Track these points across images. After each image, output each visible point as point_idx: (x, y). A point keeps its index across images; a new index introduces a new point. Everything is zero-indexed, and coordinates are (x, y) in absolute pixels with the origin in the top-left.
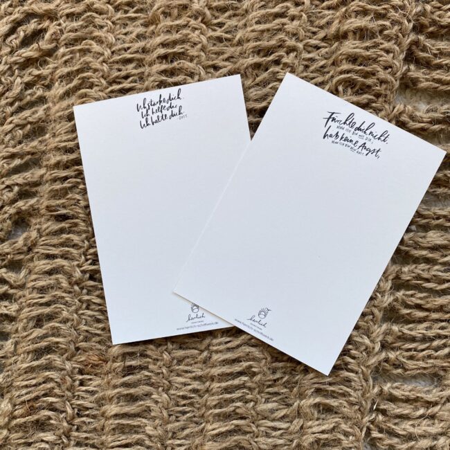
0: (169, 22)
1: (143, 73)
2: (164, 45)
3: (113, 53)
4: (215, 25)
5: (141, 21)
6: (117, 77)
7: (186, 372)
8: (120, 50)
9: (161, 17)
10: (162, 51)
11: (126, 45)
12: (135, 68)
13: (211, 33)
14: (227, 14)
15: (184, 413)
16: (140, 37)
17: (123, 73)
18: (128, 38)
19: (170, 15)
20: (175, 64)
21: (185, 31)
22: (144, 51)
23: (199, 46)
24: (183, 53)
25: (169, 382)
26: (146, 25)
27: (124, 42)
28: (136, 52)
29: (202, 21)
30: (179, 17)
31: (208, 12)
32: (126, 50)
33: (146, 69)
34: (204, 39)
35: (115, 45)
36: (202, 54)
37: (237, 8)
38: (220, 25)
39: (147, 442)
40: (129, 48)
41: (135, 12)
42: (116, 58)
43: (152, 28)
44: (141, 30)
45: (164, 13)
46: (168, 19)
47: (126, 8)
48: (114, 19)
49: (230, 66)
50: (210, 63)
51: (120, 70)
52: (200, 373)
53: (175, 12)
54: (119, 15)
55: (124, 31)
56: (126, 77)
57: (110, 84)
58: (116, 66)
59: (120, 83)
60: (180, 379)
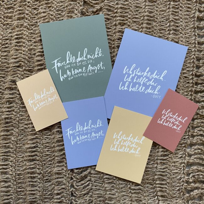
0: (18, 29)
1: (11, 43)
2: (17, 35)
3: (3, 37)
4: (30, 29)
5: (11, 29)
6: (4, 44)
7: (23, 123)
8: (5, 36)
9: (16, 28)
10: (16, 37)
11: (7, 35)
12: (9, 41)
13: (29, 31)
14: (34, 26)
15: (22, 134)
16: (10, 33)
17: (6, 43)
18: (7, 33)
19: (18, 27)
20: (20, 40)
21: (22, 31)
22: (11, 36)
23: (26, 35)
24: (22, 37)
25: (19, 126)
26: (12, 30)
27: (6, 34)
28: (9, 37)
29: (27, 29)
30: (21, 27)
31: (28, 26)
32: (6, 36)
33: (12, 42)
34: (27, 33)
35: (3, 35)
36: (27, 37)
37: (36, 25)
38: (32, 29)
39: (12, 142)
40: (7, 36)
41: (9, 26)
42: (4, 38)
43: (14, 30)
44: (11, 31)
45: (16, 26)
46: (18, 28)
47: (7, 25)
48: (3, 28)
49: (34, 40)
50: (29, 40)
51: (5, 42)
52: (27, 123)
53: (20, 26)
54: (5, 27)
55: (6, 31)
56: (7, 44)
57: (2, 45)
58: (4, 41)
59: (5, 45)
60: (21, 125)
